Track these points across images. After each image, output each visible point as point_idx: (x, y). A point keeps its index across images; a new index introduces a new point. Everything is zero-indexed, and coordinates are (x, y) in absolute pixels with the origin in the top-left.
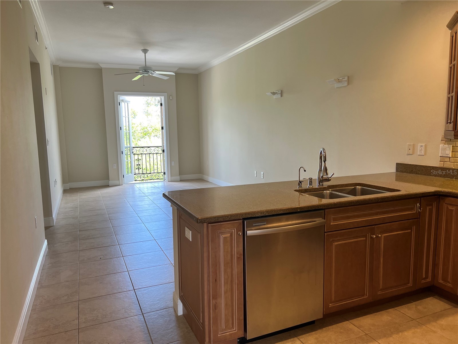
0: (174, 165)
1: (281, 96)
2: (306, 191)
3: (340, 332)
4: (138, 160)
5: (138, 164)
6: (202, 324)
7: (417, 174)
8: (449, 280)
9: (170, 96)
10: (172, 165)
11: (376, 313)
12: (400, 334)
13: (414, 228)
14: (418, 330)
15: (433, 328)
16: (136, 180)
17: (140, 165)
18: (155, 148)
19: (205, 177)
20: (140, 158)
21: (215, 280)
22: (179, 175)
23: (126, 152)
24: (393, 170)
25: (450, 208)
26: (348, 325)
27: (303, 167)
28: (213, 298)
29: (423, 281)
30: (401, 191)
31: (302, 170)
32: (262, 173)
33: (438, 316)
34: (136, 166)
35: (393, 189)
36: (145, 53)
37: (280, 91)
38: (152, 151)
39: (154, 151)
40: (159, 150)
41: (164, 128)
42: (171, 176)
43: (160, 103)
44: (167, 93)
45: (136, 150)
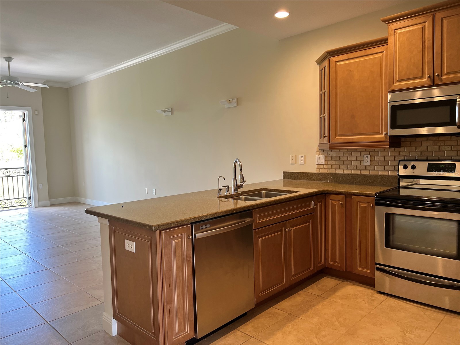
0: (42, 188)
1: (172, 114)
2: (226, 197)
3: (270, 317)
6: (154, 333)
7: (300, 179)
8: (337, 260)
9: (36, 111)
10: (40, 188)
11: (290, 297)
12: (314, 308)
13: (311, 221)
14: (325, 303)
15: (335, 300)
18: (15, 169)
19: (81, 200)
21: (169, 285)
22: (49, 199)
24: (281, 178)
25: (334, 203)
26: (272, 310)
27: (222, 176)
28: (168, 303)
29: (319, 265)
30: (300, 192)
31: (221, 178)
32: (154, 189)
33: (334, 290)
35: (292, 191)
36: (9, 62)
37: (170, 109)
38: (10, 173)
39: (14, 173)
40: (21, 171)
41: (29, 146)
42: (39, 201)
43: (22, 118)
44: (31, 108)
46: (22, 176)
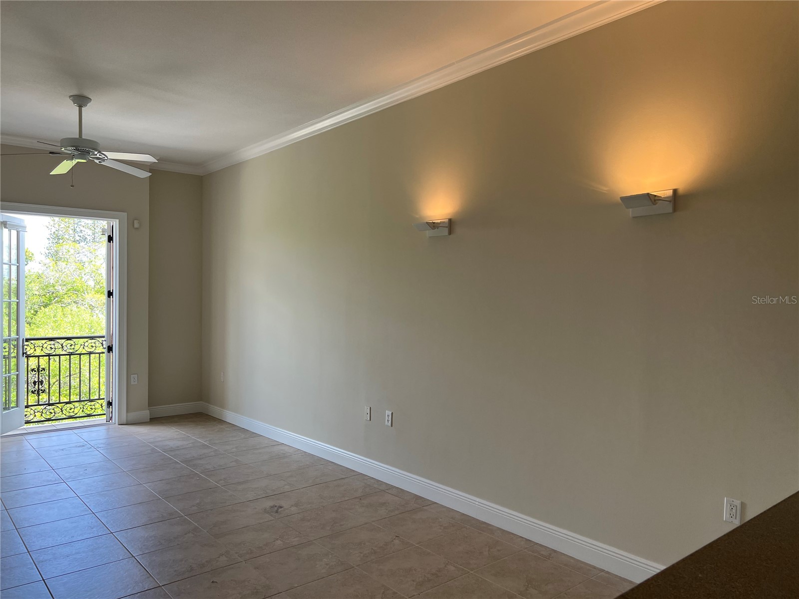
0: (136, 383)
1: (450, 233)
4: (38, 370)
5: (38, 381)
9: (135, 221)
10: (132, 382)
16: (28, 422)
17: (42, 382)
18: (86, 340)
19: (215, 410)
20: (43, 365)
22: (149, 405)
23: (7, 350)
32: (388, 413)
34: (31, 386)
36: (80, 107)
38: (77, 347)
39: (84, 348)
40: (98, 344)
41: (116, 294)
42: (127, 412)
43: (106, 235)
44: (126, 213)
45: (33, 347)
46: (99, 353)
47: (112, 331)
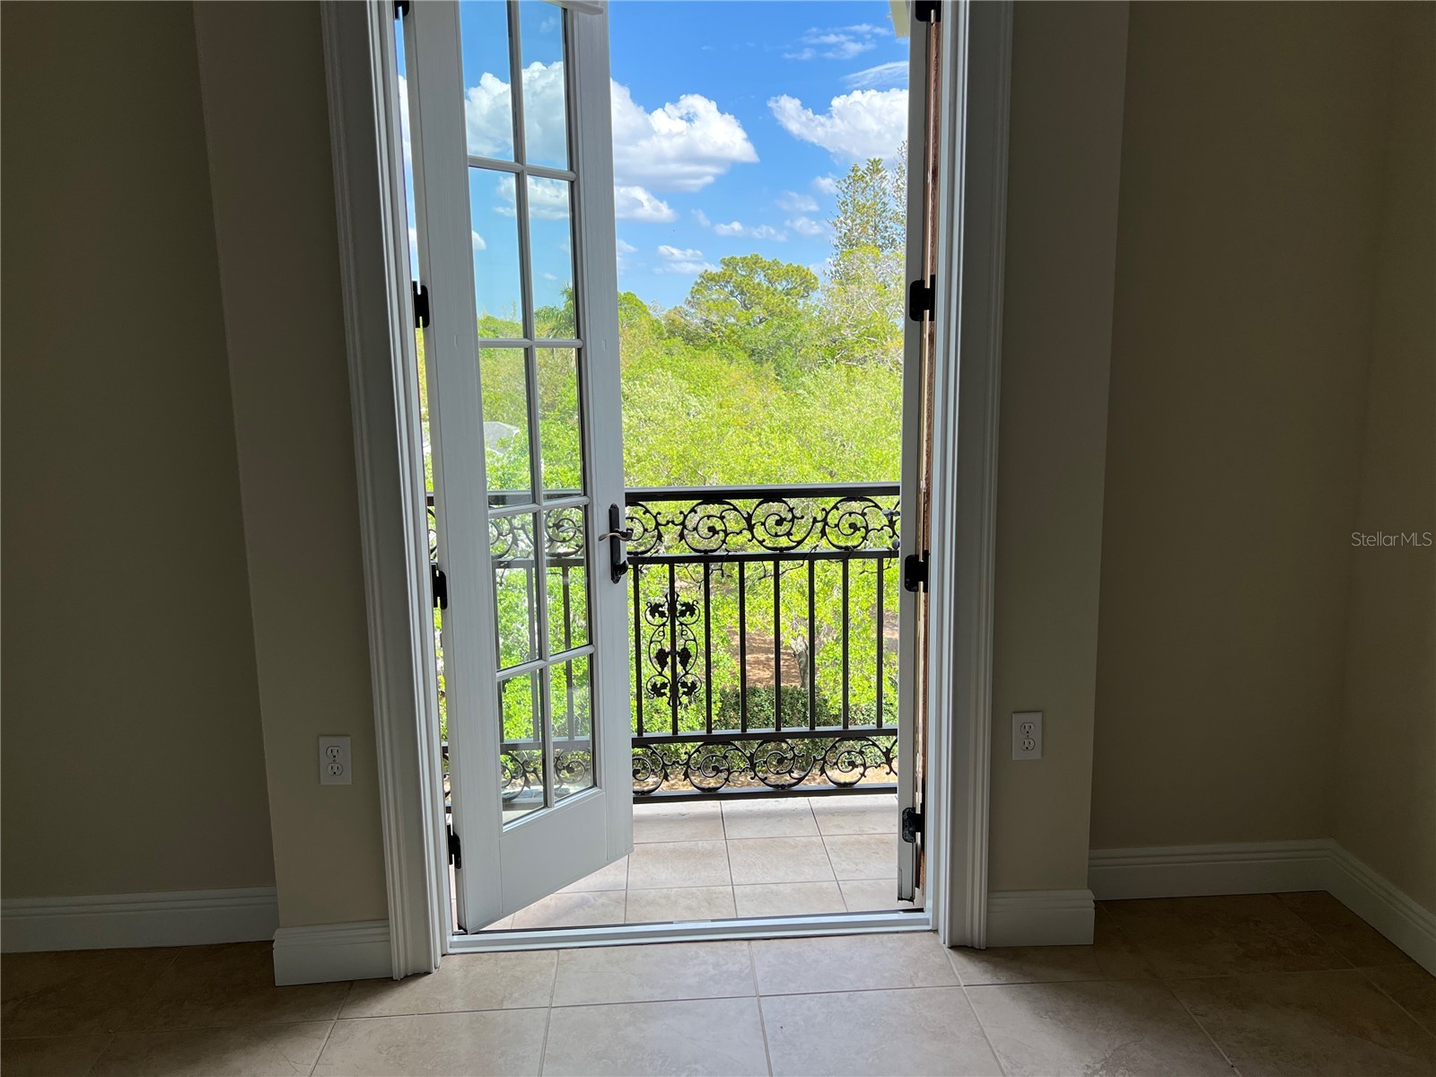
0: (1036, 754)
4: (674, 610)
5: (673, 651)
17: (685, 656)
18: (832, 501)
20: (688, 592)
34: (649, 670)
38: (800, 530)
39: (823, 533)
40: (874, 519)
42: (989, 889)
45: (651, 525)
47: (928, 479)
